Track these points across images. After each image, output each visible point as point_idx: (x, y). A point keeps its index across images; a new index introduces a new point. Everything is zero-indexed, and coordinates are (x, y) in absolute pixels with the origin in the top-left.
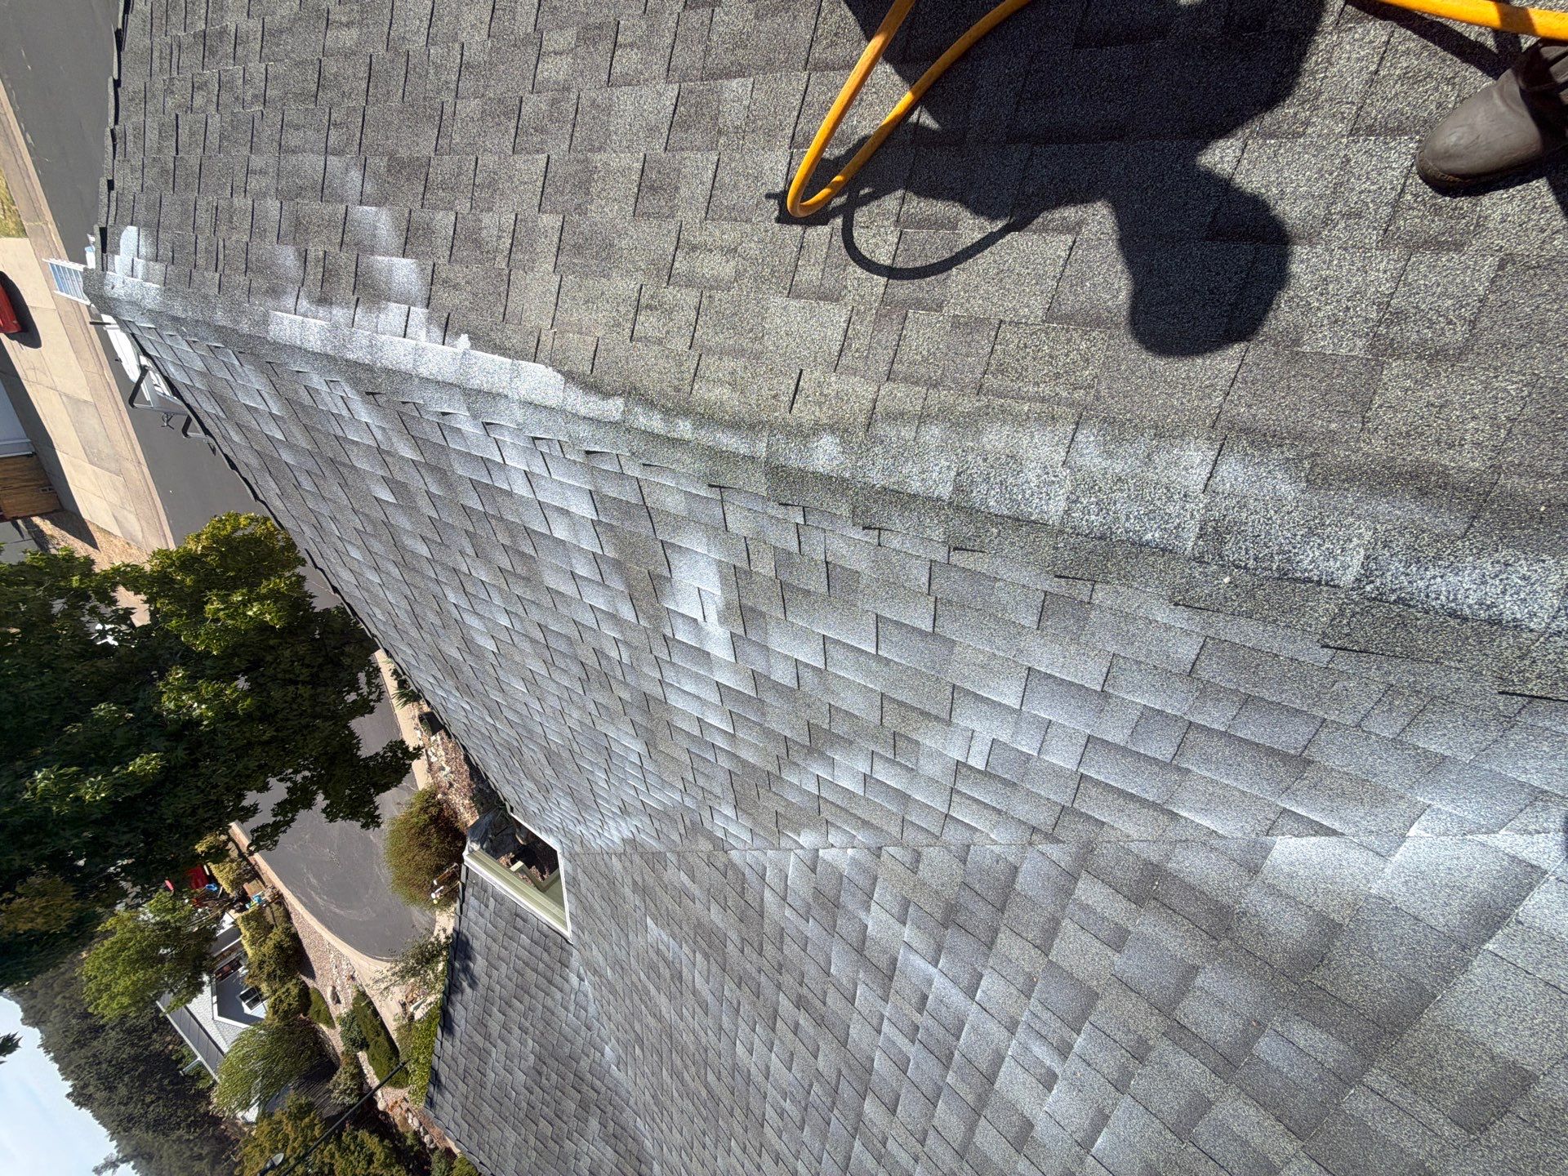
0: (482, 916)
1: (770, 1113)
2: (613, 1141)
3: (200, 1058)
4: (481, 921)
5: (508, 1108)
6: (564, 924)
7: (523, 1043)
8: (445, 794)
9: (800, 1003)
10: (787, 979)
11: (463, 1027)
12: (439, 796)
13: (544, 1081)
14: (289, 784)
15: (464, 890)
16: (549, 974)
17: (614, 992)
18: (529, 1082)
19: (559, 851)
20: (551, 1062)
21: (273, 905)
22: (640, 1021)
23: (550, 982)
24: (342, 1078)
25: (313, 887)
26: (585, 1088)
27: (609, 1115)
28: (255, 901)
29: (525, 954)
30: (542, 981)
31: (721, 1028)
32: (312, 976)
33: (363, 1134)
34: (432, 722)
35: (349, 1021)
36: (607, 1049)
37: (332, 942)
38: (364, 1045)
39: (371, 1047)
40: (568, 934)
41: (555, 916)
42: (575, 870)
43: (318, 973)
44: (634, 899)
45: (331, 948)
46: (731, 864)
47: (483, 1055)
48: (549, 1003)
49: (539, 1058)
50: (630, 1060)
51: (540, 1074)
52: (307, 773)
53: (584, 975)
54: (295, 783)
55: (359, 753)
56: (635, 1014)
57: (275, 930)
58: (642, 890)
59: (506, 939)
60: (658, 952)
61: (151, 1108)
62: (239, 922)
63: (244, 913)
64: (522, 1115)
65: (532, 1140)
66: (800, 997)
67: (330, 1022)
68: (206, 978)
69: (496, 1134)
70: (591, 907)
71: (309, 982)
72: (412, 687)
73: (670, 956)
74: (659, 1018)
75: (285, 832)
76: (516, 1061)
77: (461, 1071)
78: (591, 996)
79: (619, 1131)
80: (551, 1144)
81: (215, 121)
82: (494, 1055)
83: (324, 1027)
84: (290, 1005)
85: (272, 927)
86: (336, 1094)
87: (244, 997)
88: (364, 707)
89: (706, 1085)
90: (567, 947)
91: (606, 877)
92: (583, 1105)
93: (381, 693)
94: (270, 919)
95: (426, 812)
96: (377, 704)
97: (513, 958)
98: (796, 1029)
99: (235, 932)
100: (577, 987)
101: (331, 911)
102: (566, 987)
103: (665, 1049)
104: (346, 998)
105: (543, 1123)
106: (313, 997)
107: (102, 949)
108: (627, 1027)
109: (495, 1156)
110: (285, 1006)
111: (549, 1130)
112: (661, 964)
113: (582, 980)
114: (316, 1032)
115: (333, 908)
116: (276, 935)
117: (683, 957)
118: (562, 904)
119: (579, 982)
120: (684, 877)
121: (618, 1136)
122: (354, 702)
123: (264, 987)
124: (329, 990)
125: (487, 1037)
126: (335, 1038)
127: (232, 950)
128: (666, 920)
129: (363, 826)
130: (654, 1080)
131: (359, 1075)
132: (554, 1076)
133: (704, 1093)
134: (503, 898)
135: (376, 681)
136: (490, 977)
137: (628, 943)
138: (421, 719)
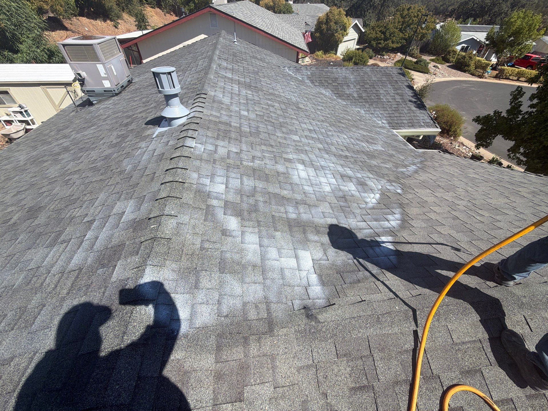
0: (422, 119)
1: (331, 129)
2: (349, 95)
3: (469, 25)
4: (422, 118)
5: (380, 83)
6: (397, 132)
7: (386, 99)
8: (451, 140)
9: (346, 157)
10: (352, 160)
11: (406, 91)
12: (452, 138)
13: (375, 95)
14: (523, 113)
15: (434, 122)
16: (392, 118)
17: (374, 126)
18: (378, 92)
19: (416, 150)
20: (376, 100)
21: (481, 74)
22: (364, 125)
23: (390, 117)
24: (417, 52)
25: (472, 87)
26: (363, 101)
27: (353, 100)
28: (489, 71)
29: (402, 118)
30: (393, 115)
31: (352, 138)
32: (449, 66)
33: (399, 45)
34: (476, 158)
35: (426, 64)
36: (364, 112)
37: (450, 78)
38: (416, 63)
39: (414, 64)
40: (394, 131)
41: (401, 132)
42: (408, 148)
43: (447, 68)
44: (391, 152)
45: (449, 76)
46: (383, 178)
47: (395, 89)
48: (387, 112)
49: (380, 99)
50: (358, 115)
51: (377, 96)
52: (518, 119)
53: (383, 124)
54: (521, 114)
55: (501, 136)
56: (365, 125)
57: (474, 68)
58: (391, 156)
59: (411, 118)
60: (375, 144)
61: (472, 5)
62: (490, 62)
63: (490, 65)
64: (375, 84)
65: (368, 81)
66: (348, 158)
67: (432, 60)
68: (487, 42)
69: (378, 76)
70: (396, 142)
71: (448, 64)
72: (495, 165)
73: (373, 145)
74: (362, 129)
75: (511, 100)
76: (385, 94)
77: (399, 82)
78: (377, 121)
79: (349, 98)
80: (363, 84)
82: (392, 91)
83: (432, 58)
84: (450, 55)
85: (475, 69)
86: (415, 47)
87: (467, 47)
88: (513, 150)
89: (343, 123)
90: (392, 128)
91: (401, 152)
92: (361, 97)
93: (510, 157)
94: (479, 70)
95: (454, 131)
96: (508, 153)
97: (405, 115)
98: (342, 150)
99: (488, 58)
100: (382, 121)
101: (459, 85)
102: (385, 118)
103: (355, 123)
104: (432, 69)
105: (368, 87)
106: (443, 62)
107: (538, 25)
108: (364, 121)
109: (375, 72)
110: (451, 54)
111: (366, 86)
112: (372, 141)
113: (382, 123)
114: (434, 55)
115: (459, 87)
116: (472, 67)
117: (371, 147)
118: (402, 136)
119: (382, 122)
120: (387, 166)
121: (348, 97)
122: (520, 149)
123: (464, 54)
124: (440, 67)
125: (397, 94)
126: (426, 58)
127: (484, 54)
128: (381, 153)
129: (479, 116)
130: (351, 115)
131: (412, 56)
132: (373, 98)
133: (342, 121)
134: (420, 127)
135: (516, 161)
136: (408, 107)
137: (382, 140)
138: (482, 157)
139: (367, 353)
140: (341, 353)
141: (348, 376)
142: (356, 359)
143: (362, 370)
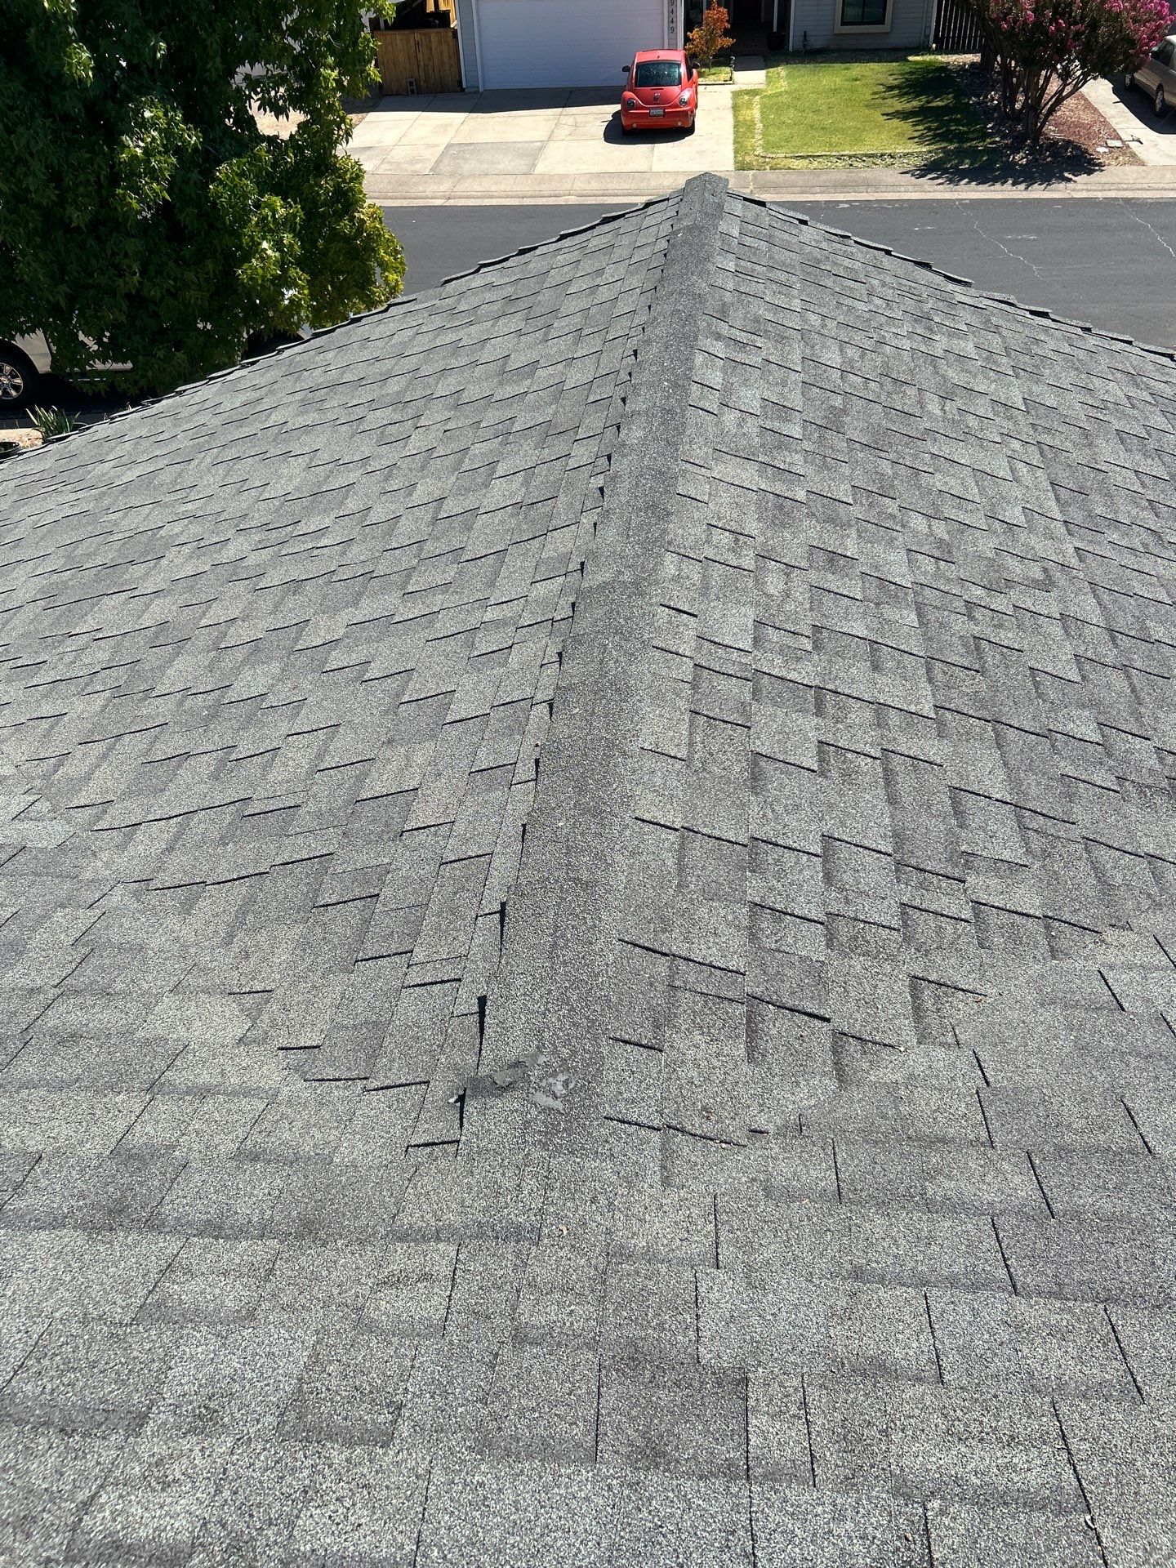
81: (861, 306)
139: (662, 966)
140: (650, 1035)
141: (714, 1048)
142: (673, 1003)
143: (706, 1002)
